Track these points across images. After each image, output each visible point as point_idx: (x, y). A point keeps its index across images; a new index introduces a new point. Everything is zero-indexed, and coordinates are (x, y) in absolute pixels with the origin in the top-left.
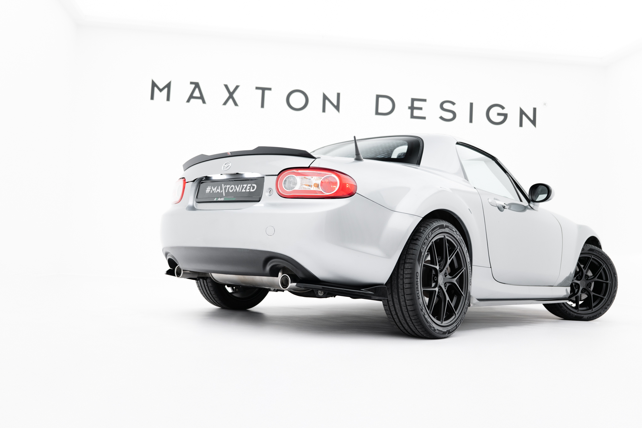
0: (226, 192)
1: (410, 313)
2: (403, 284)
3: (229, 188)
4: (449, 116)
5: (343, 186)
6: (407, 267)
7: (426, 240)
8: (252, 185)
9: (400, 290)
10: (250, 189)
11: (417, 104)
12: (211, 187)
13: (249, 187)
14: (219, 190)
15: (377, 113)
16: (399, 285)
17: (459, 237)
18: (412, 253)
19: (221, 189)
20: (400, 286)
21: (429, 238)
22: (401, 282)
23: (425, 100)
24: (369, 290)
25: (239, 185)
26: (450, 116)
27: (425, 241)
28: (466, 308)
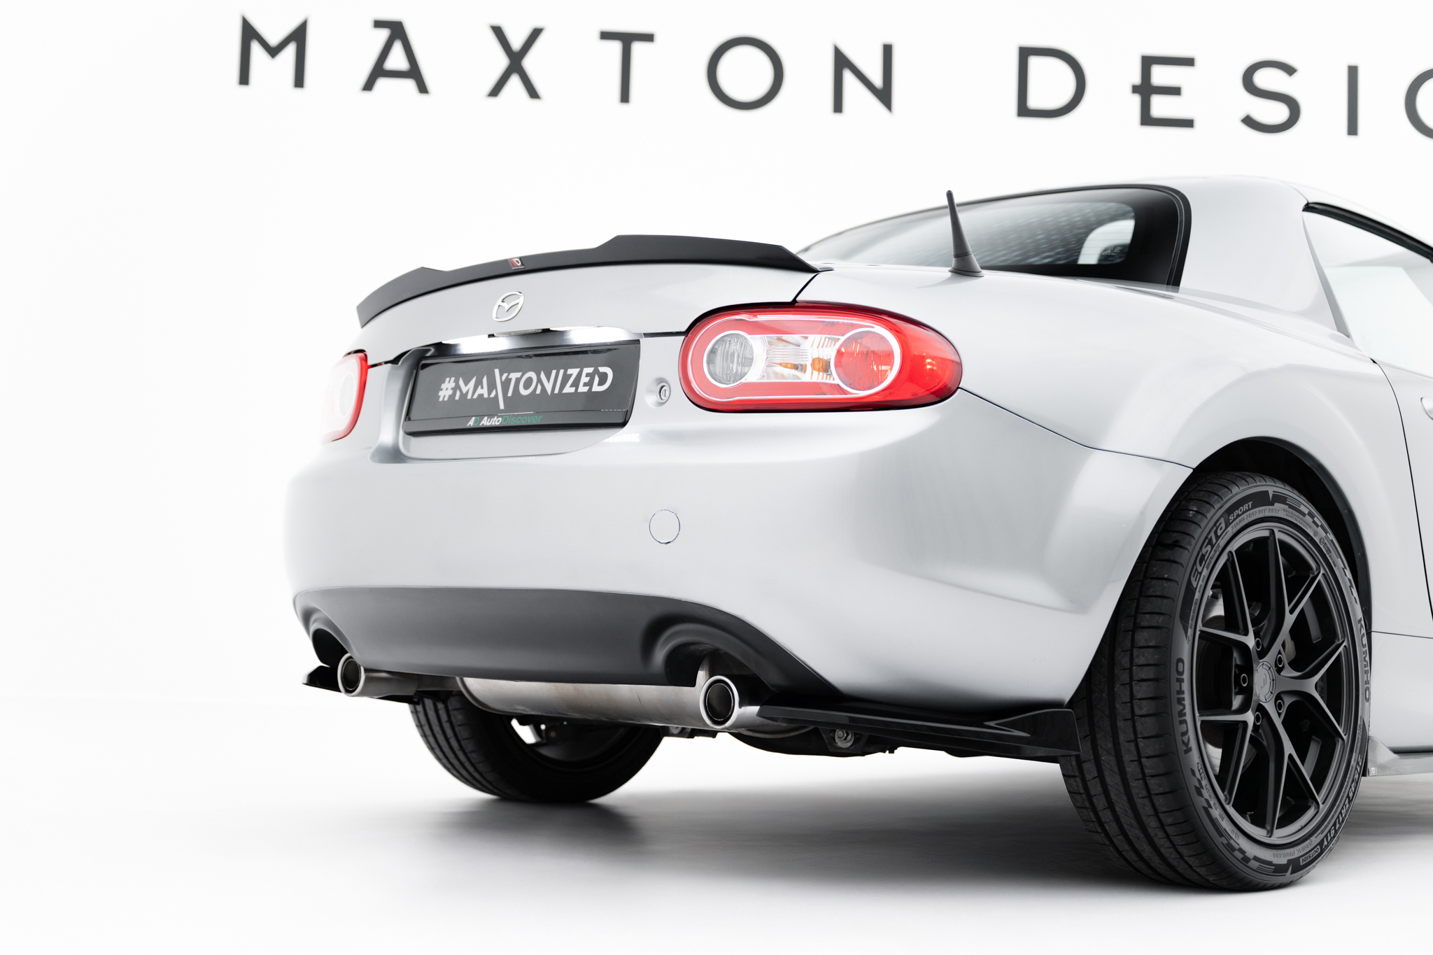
0: (510, 394)
1: (1159, 801)
2: (1131, 702)
3: (518, 380)
4: (1276, 113)
5: (912, 366)
6: (1142, 644)
7: (1209, 548)
8: (596, 371)
9: (1120, 724)
10: (590, 384)
11: (1160, 75)
12: (457, 382)
13: (587, 375)
14: (483, 391)
15: (1024, 110)
16: (1117, 706)
17: (1325, 535)
18: (1158, 594)
19: (492, 386)
20: (1122, 710)
21: (1217, 539)
22: (1122, 694)
23: (1189, 62)
24: (1013, 725)
25: (554, 372)
26: (1278, 113)
27: (1204, 551)
28: (1353, 781)
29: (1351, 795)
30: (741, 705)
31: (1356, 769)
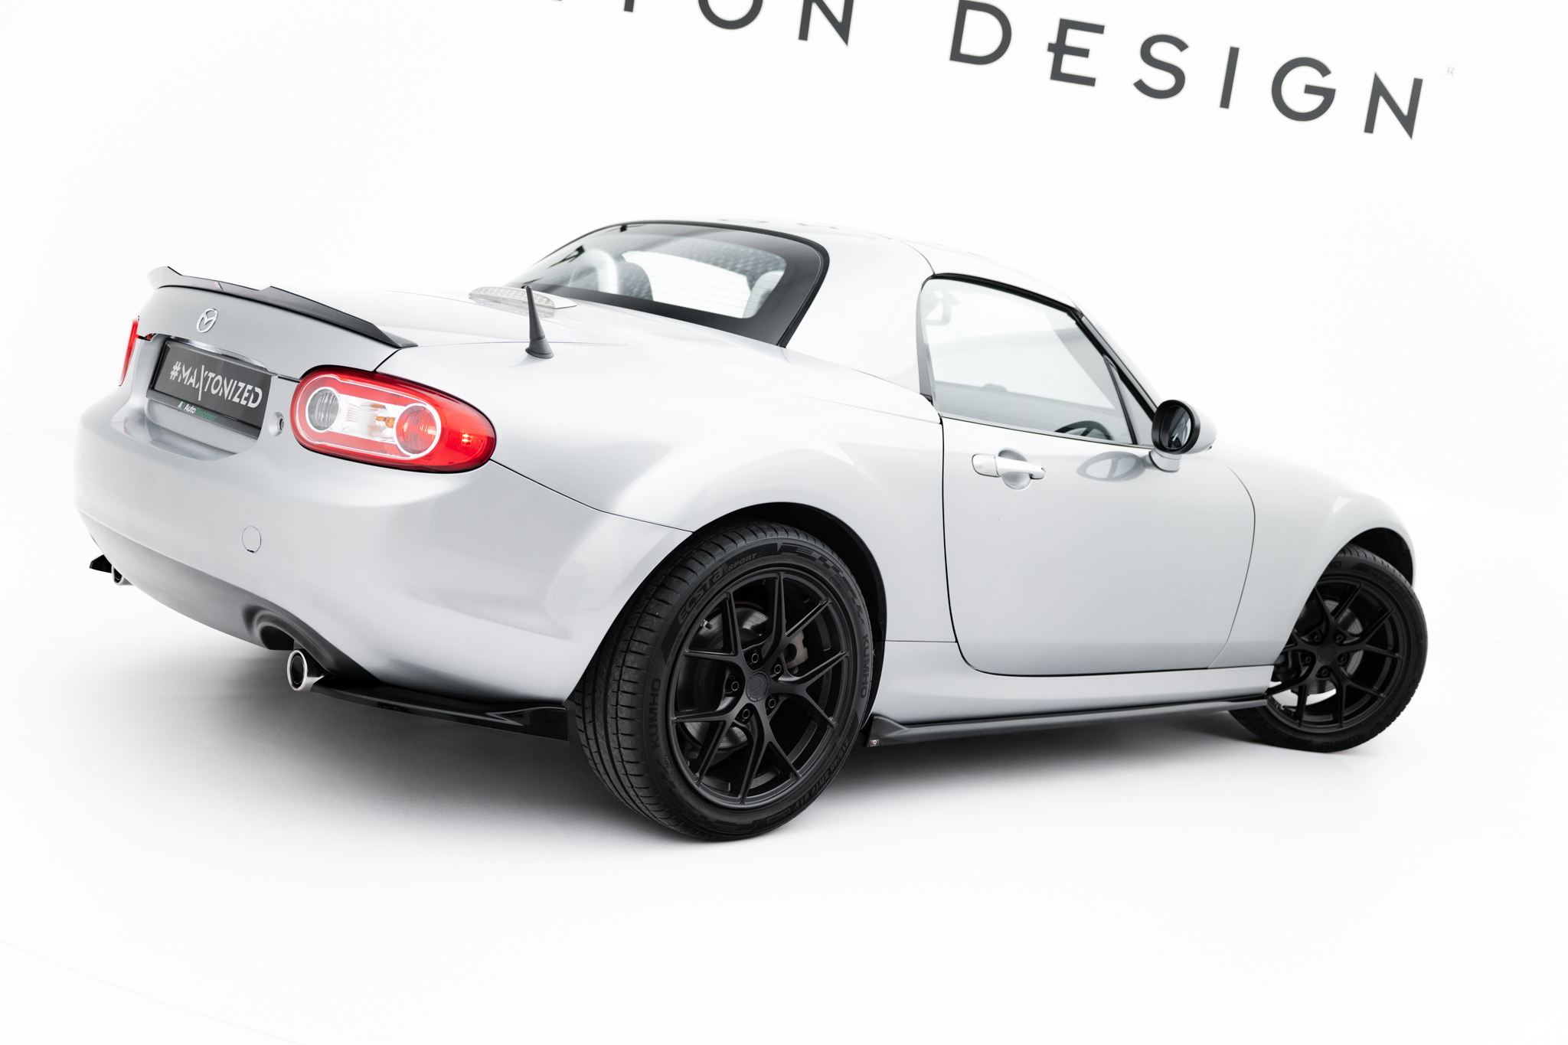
0: (206, 390)
2: (616, 706)
3: (213, 379)
4: (1163, 80)
6: (628, 664)
7: (702, 592)
8: (253, 389)
9: (609, 720)
10: (247, 399)
11: (1074, 38)
12: (181, 366)
13: (249, 391)
14: (193, 381)
15: (956, 55)
16: (608, 706)
18: (648, 627)
19: (198, 380)
20: (611, 711)
21: (711, 586)
22: (612, 700)
23: (1098, 29)
24: (508, 716)
25: (232, 381)
26: (1166, 81)
27: (696, 595)
28: (837, 757)
29: (832, 769)
30: (309, 675)
31: (842, 748)
